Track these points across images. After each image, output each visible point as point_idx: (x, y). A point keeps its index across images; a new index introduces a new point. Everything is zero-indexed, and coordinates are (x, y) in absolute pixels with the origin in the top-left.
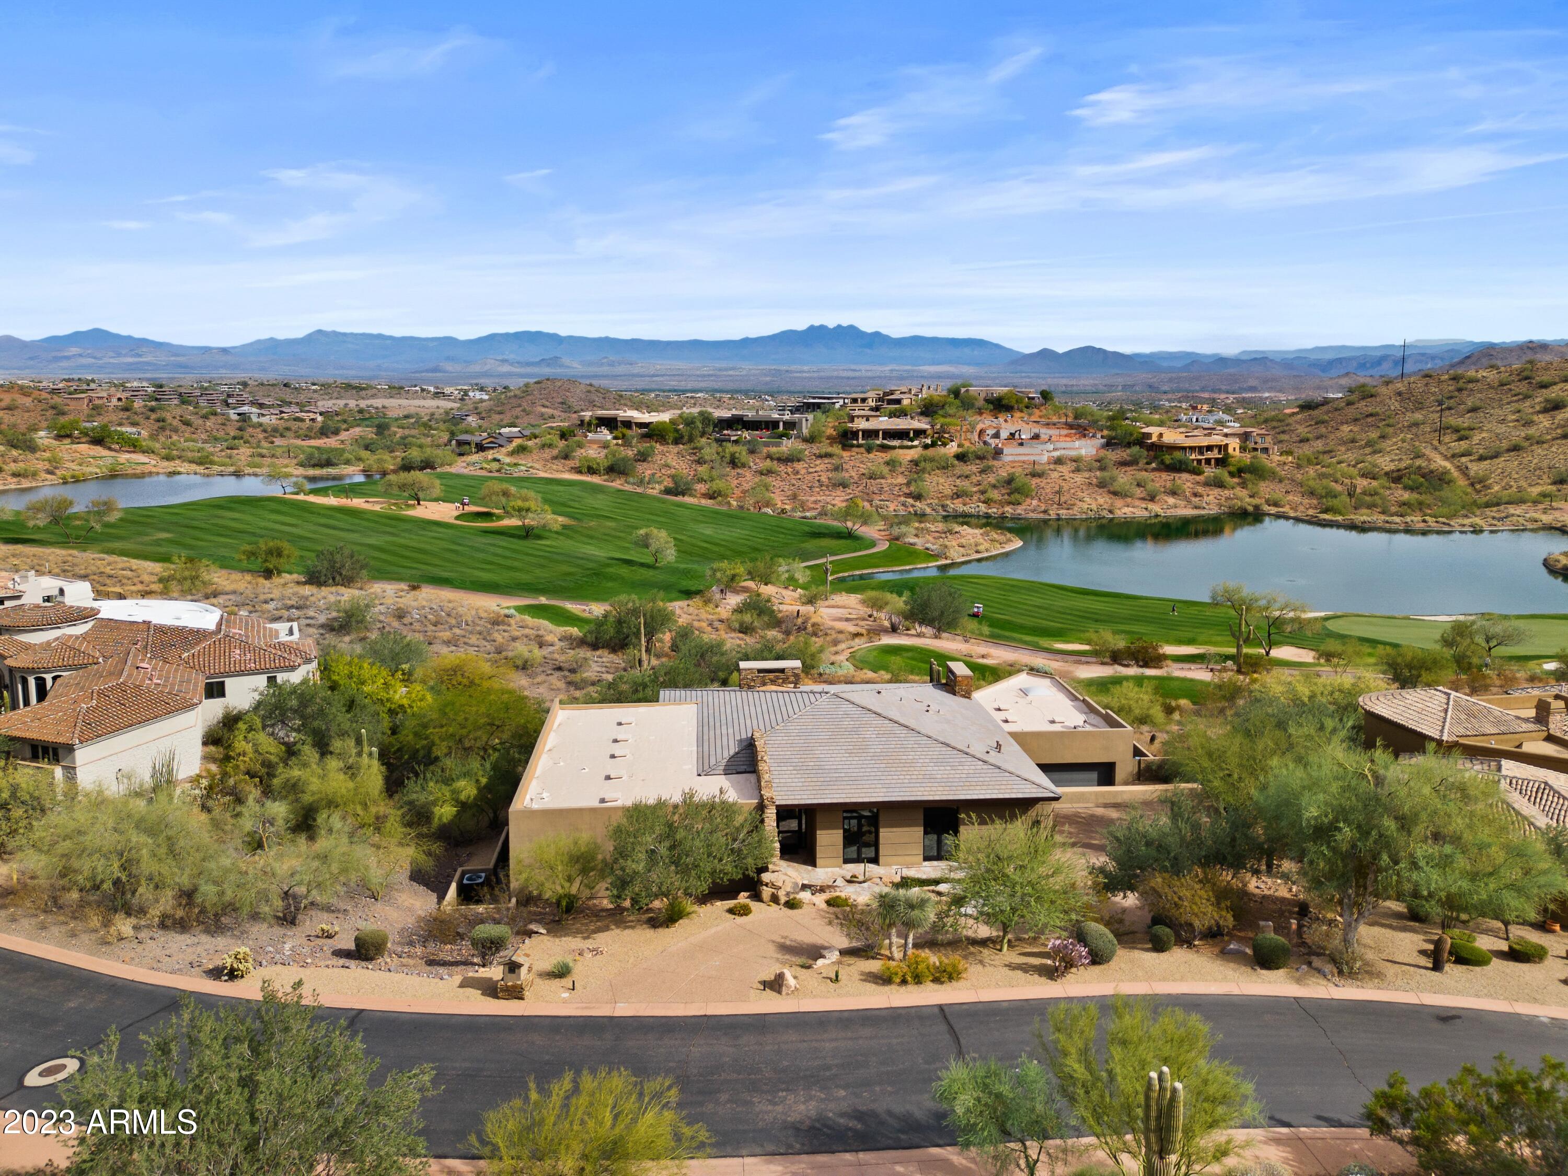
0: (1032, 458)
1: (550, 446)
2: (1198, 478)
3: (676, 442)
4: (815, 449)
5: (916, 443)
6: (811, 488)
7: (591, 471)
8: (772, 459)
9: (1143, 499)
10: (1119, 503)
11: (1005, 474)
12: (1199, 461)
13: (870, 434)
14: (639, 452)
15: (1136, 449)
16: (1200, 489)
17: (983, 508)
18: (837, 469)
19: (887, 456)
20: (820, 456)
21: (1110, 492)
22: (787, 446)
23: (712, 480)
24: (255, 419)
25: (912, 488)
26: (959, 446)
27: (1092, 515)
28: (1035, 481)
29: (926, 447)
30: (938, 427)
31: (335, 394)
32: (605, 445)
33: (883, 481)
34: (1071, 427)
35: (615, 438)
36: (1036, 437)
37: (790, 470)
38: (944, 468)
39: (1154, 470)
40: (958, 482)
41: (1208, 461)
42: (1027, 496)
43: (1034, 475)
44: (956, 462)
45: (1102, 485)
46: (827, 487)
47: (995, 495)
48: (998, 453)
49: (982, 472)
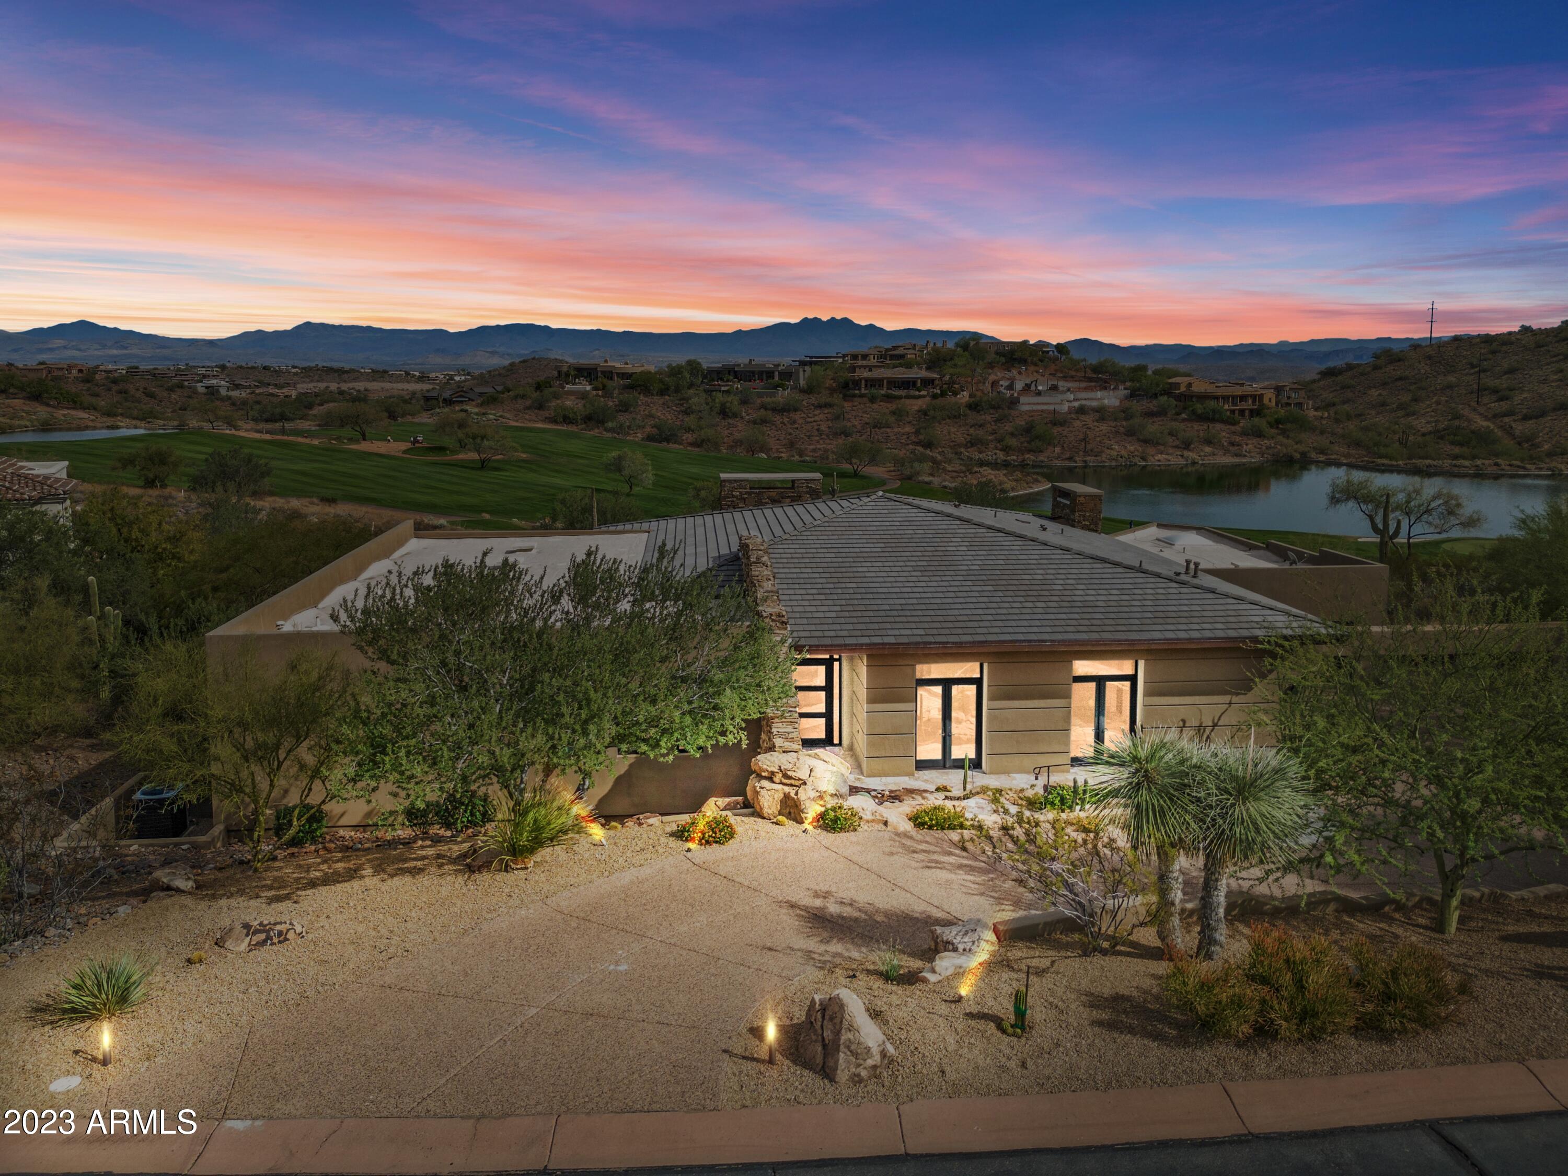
0: (1051, 408)
1: (523, 397)
2: (1233, 428)
3: (662, 393)
4: (813, 399)
5: (924, 393)
6: (809, 437)
7: (567, 420)
8: (766, 409)
9: (1177, 447)
10: (1151, 450)
11: (1023, 423)
12: (1233, 412)
13: (872, 383)
14: (621, 401)
15: (1163, 399)
16: (1238, 439)
17: (1001, 455)
18: (837, 418)
19: (892, 406)
20: (820, 406)
21: (1139, 440)
22: (783, 396)
23: (701, 428)
24: (223, 392)
25: (921, 437)
26: (970, 396)
27: (1122, 461)
28: (1055, 430)
29: (934, 397)
30: (947, 378)
31: (316, 377)
32: (583, 396)
33: (889, 430)
34: (1090, 380)
35: (595, 389)
36: (1054, 388)
37: (786, 420)
38: (955, 417)
39: (1184, 420)
40: (972, 431)
41: (1242, 412)
42: (1049, 444)
43: (1055, 424)
44: (969, 412)
45: (1130, 433)
46: (828, 436)
47: (1013, 442)
48: (1014, 402)
49: (997, 421)
